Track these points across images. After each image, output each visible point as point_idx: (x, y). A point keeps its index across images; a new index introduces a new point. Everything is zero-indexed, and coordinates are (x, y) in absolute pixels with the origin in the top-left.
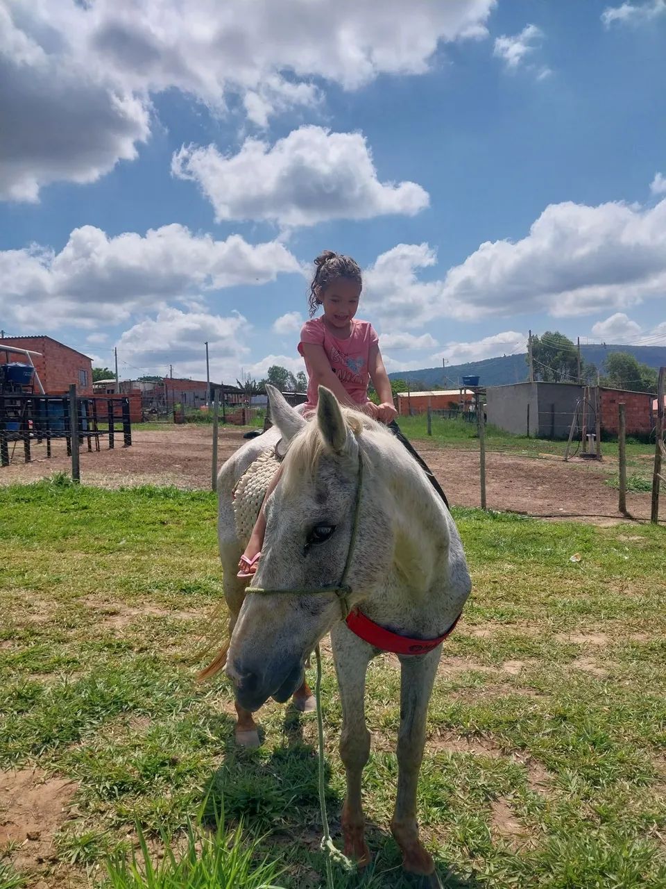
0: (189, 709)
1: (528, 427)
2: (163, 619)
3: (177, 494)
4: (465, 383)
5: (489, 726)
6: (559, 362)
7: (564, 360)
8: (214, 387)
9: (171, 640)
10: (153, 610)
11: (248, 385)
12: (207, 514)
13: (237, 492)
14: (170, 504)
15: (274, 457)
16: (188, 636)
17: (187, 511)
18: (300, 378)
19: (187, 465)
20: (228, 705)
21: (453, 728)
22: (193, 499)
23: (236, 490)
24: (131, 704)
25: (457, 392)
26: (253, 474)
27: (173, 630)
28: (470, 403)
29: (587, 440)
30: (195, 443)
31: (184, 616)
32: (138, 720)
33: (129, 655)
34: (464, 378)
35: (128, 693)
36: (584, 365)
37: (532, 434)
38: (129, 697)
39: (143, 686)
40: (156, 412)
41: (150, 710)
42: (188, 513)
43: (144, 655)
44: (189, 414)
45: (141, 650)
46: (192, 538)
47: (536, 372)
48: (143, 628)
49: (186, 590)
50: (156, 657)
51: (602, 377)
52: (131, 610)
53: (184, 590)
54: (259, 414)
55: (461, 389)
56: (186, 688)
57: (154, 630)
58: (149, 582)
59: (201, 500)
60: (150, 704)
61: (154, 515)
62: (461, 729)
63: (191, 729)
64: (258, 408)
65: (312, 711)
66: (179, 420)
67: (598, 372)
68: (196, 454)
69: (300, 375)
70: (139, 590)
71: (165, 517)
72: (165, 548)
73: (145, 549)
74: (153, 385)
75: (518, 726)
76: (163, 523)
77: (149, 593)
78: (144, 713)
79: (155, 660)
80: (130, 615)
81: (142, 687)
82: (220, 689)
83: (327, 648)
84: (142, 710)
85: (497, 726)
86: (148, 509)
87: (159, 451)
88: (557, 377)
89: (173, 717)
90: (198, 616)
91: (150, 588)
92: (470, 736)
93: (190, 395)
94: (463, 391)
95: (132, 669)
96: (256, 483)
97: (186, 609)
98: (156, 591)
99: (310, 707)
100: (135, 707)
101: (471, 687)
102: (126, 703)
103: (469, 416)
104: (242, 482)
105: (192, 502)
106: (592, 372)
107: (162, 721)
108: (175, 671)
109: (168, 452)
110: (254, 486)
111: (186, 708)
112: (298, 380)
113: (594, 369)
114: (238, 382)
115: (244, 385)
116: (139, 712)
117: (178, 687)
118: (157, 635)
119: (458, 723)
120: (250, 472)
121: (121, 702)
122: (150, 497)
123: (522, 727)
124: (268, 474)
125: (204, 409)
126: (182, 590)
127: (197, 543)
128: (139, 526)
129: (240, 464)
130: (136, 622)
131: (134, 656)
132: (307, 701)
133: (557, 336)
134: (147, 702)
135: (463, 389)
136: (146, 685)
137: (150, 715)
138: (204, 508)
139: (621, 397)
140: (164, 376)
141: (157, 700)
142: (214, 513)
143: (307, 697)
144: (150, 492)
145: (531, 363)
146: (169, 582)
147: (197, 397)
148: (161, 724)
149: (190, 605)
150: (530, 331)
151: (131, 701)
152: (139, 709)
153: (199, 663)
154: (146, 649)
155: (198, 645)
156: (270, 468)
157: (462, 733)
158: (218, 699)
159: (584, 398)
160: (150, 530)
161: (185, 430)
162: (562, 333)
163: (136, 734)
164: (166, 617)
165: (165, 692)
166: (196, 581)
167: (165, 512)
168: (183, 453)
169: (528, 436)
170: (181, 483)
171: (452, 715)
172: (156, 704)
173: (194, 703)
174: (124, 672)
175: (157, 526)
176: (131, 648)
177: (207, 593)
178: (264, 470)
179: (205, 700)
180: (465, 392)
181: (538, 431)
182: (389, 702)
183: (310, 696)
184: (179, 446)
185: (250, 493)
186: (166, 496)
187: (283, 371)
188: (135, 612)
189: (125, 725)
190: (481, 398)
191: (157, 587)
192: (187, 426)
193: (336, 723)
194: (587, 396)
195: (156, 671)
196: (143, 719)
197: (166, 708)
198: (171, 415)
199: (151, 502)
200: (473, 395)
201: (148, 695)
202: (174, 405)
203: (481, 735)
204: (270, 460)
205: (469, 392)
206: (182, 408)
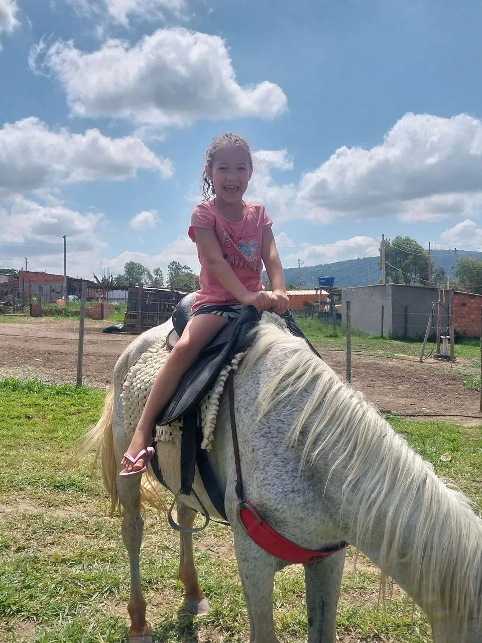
0: (76, 613)
1: (382, 328)
2: (39, 517)
3: (42, 388)
4: (321, 284)
5: (388, 630)
6: (409, 266)
7: (415, 264)
8: (70, 281)
9: (49, 539)
10: (27, 507)
11: (104, 280)
12: (73, 409)
13: (126, 384)
14: (35, 397)
15: (165, 348)
16: (66, 535)
17: (53, 405)
18: (156, 274)
19: (49, 358)
20: (116, 608)
21: (351, 632)
22: (58, 393)
23: (125, 381)
24: (14, 608)
25: (313, 292)
26: (142, 365)
27: (50, 529)
28: (326, 303)
29: (441, 342)
30: (53, 336)
31: (60, 514)
32: (22, 624)
33: (7, 555)
34: (320, 279)
35: (9, 596)
36: (434, 269)
37: (386, 334)
38: (12, 600)
39: (25, 587)
40: (11, 305)
41: (34, 614)
42: (54, 407)
43: (22, 555)
44: (45, 307)
45: (19, 550)
46: (60, 433)
47: (387, 275)
48: (19, 526)
49: (60, 487)
50: (36, 557)
51: (451, 281)
52: (4, 507)
53: (58, 487)
54: (117, 308)
55: (317, 290)
56: (71, 591)
57: (31, 528)
58: (20, 478)
59: (67, 394)
60: (35, 607)
61: (19, 409)
62: (360, 633)
63: (82, 634)
64: (116, 303)
65: (206, 614)
66: (36, 313)
67: (448, 277)
68: (56, 348)
69: (157, 271)
70: (11, 487)
71: (31, 411)
72: (33, 443)
73: (13, 444)
74: (8, 278)
75: (417, 629)
76: (29, 417)
77: (21, 489)
78: (28, 618)
79: (35, 560)
80: (4, 512)
81: (24, 590)
82: (106, 592)
83: (211, 549)
84: (26, 614)
85: (395, 630)
86: (12, 403)
87: (17, 344)
88: (407, 280)
89: (60, 622)
90: (75, 514)
91: (22, 484)
92: (369, 640)
93: (46, 288)
94: (319, 291)
95: (11, 569)
96: (146, 374)
97: (62, 507)
98: (29, 488)
99: (203, 610)
100: (18, 611)
101: (361, 588)
102: (9, 607)
103: (324, 316)
104: (130, 374)
105: (57, 397)
106: (441, 276)
107: (48, 626)
108: (56, 571)
109: (27, 345)
110: (143, 378)
111: (73, 612)
112: (155, 277)
113: (443, 273)
114: (95, 277)
115: (100, 279)
116: (23, 616)
117: (63, 589)
118: (34, 533)
119: (356, 626)
120: (140, 363)
121: (4, 605)
122: (14, 390)
123: (421, 630)
124: (157, 365)
125: (61, 303)
126: (56, 487)
127: (65, 438)
128: (3, 420)
129: (134, 355)
130: (10, 520)
131: (12, 556)
132: (200, 604)
133: (408, 240)
134: (31, 605)
135: (318, 289)
136: (28, 587)
137: (35, 619)
138: (70, 403)
139: (473, 301)
140: (19, 269)
141: (41, 603)
142: (80, 408)
143: (200, 599)
144: (14, 385)
145: (384, 266)
146: (42, 478)
147: (53, 291)
148: (48, 629)
149: (66, 503)
150: (383, 235)
151: (14, 604)
152: (23, 613)
153: (81, 563)
154: (24, 549)
155: (78, 544)
156: (160, 359)
157: (361, 637)
158: (105, 602)
159: (439, 301)
160: (15, 424)
161: (42, 323)
162: (412, 239)
163: (22, 640)
164: (42, 515)
165: (49, 595)
166: (70, 477)
167: (30, 406)
168: (44, 347)
169: (382, 337)
170: (44, 377)
171: (349, 617)
172: (41, 608)
173: (80, 606)
174: (4, 573)
175: (22, 420)
176: (7, 547)
177: (82, 490)
178: (155, 361)
179: (91, 603)
180: (321, 293)
181: (392, 331)
182: (282, 605)
183: (203, 598)
184: (37, 339)
185: (139, 386)
186: (30, 389)
187: (140, 267)
188: (9, 509)
189: (9, 630)
190: (336, 298)
191: (29, 484)
192: (44, 319)
193: (231, 627)
194: (442, 299)
195: (37, 572)
196: (28, 624)
197: (52, 612)
198: (28, 309)
199: (14, 395)
200: (328, 296)
201: (31, 597)
202: (31, 298)
203: (380, 639)
204: (162, 351)
205: (324, 292)
206: (39, 301)
